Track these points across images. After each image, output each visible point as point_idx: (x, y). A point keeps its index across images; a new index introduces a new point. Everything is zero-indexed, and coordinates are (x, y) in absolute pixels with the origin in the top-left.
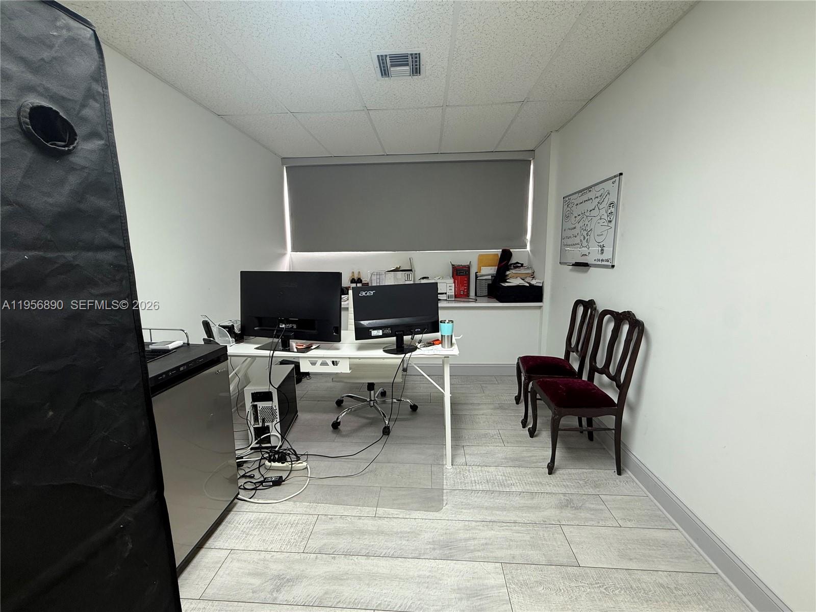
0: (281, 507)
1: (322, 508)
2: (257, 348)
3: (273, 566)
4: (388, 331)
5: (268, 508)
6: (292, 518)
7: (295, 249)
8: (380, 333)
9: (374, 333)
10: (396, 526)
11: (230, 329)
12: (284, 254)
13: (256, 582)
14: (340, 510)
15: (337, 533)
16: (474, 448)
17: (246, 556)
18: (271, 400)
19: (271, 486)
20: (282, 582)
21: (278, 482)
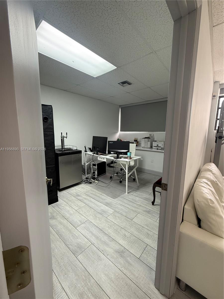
0: (87, 187)
1: (93, 189)
2: (92, 153)
3: (79, 193)
4: (115, 153)
5: (86, 186)
6: (88, 189)
7: (121, 131)
8: (113, 153)
9: (112, 153)
10: (103, 197)
11: (90, 149)
12: (117, 132)
13: (75, 194)
14: (96, 191)
15: (92, 194)
16: (139, 192)
17: (77, 191)
18: (96, 166)
19: (89, 183)
20: (78, 196)
21: (91, 183)
